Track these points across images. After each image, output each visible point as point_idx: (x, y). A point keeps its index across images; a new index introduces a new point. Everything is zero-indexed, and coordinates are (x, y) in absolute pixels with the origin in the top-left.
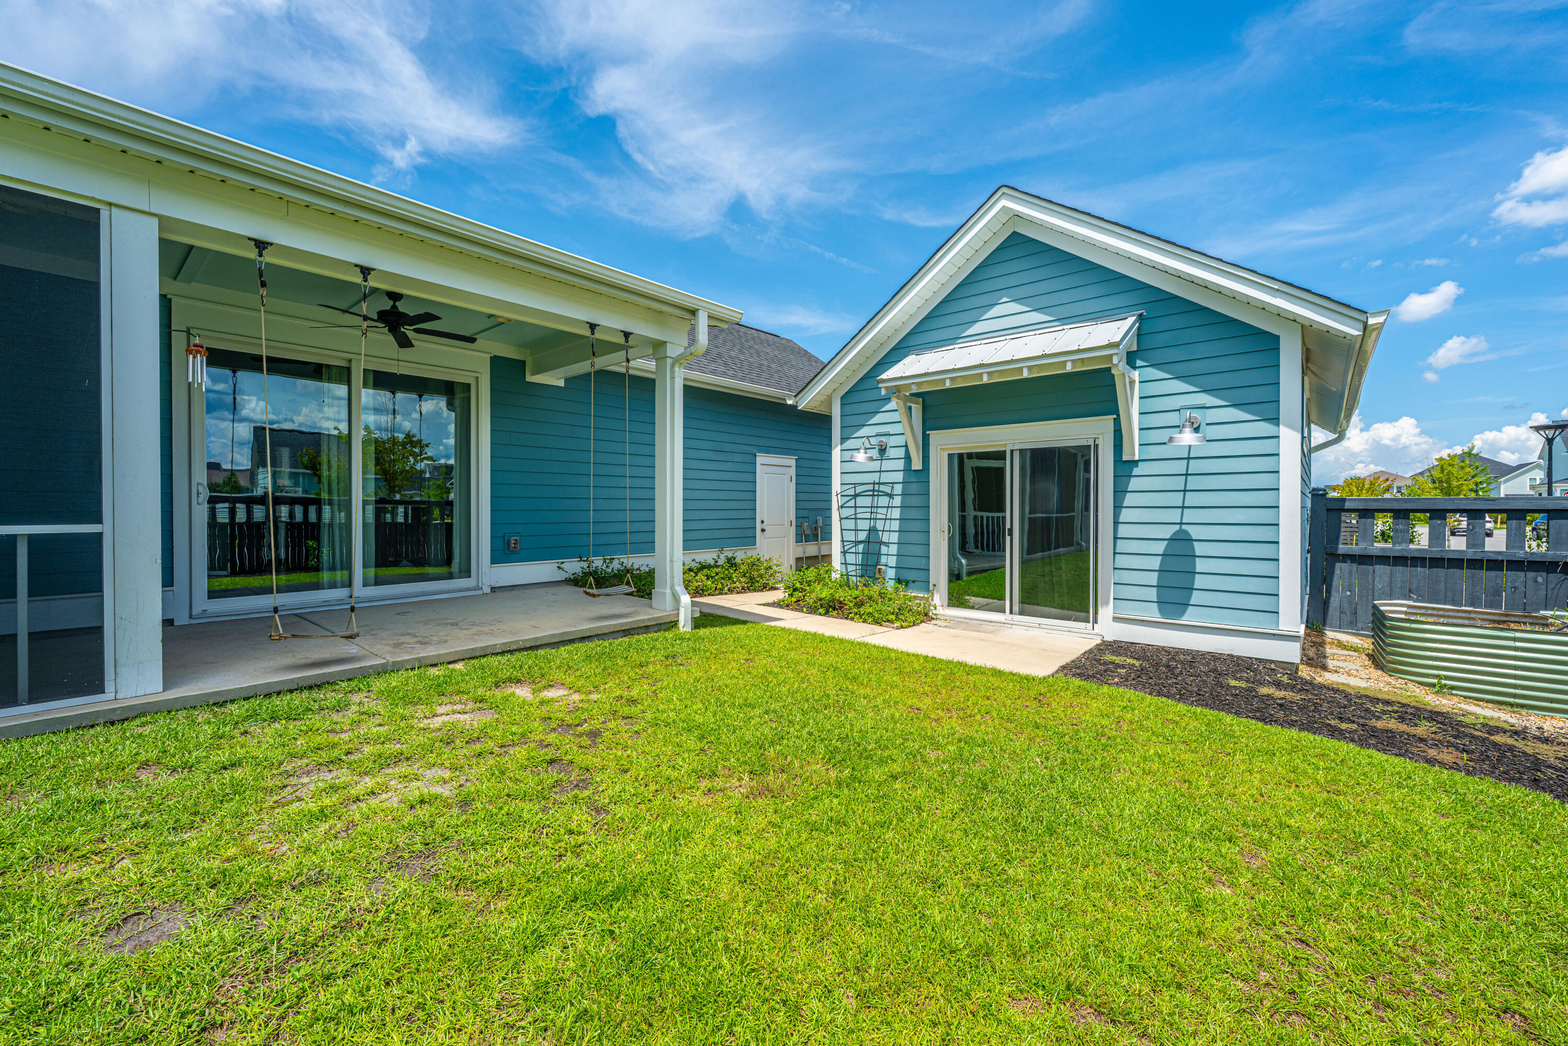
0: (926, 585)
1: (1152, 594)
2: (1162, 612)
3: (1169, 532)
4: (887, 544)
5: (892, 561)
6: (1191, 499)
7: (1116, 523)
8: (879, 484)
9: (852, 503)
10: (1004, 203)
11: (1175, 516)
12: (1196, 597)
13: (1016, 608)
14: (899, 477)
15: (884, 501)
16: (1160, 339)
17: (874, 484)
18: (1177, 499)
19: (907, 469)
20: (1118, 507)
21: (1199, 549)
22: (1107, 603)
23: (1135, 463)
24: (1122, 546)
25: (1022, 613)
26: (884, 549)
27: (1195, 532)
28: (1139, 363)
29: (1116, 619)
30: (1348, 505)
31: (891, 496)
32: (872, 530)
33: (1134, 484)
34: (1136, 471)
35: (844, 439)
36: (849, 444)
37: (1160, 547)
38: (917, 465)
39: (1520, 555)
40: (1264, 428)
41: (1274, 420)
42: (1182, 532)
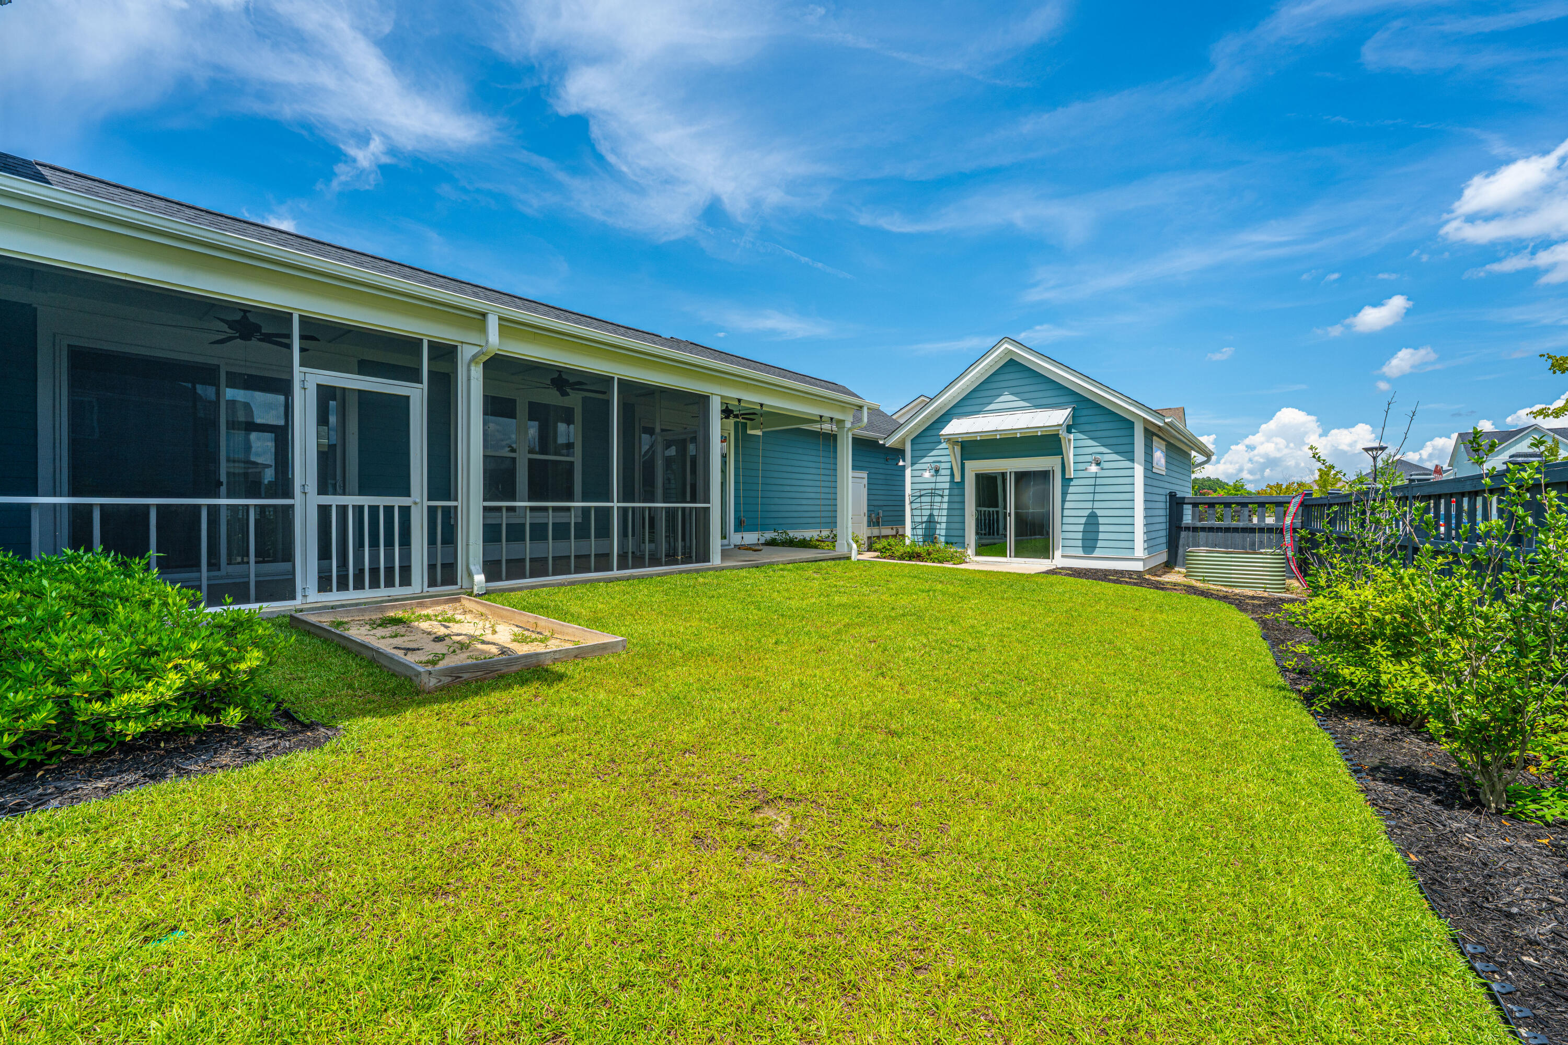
0: (963, 545)
1: (1080, 543)
2: (1084, 552)
3: (1087, 513)
4: (940, 523)
5: (943, 532)
6: (1098, 497)
7: (1063, 509)
8: (935, 489)
9: (918, 500)
10: (1006, 345)
11: (1089, 505)
12: (1100, 544)
13: (1013, 554)
14: (947, 485)
15: (938, 499)
16: (1083, 420)
17: (932, 489)
18: (1090, 497)
19: (952, 481)
20: (1064, 501)
21: (1101, 520)
22: (1058, 549)
23: (1071, 479)
24: (1066, 520)
25: (1016, 556)
26: (938, 526)
27: (1099, 513)
28: (1073, 430)
29: (1063, 556)
30: (1186, 501)
31: (942, 496)
32: (931, 515)
33: (1071, 490)
34: (1072, 483)
35: (913, 464)
36: (916, 467)
37: (1083, 520)
38: (958, 479)
40: (1128, 464)
41: (1132, 460)
42: (1093, 512)
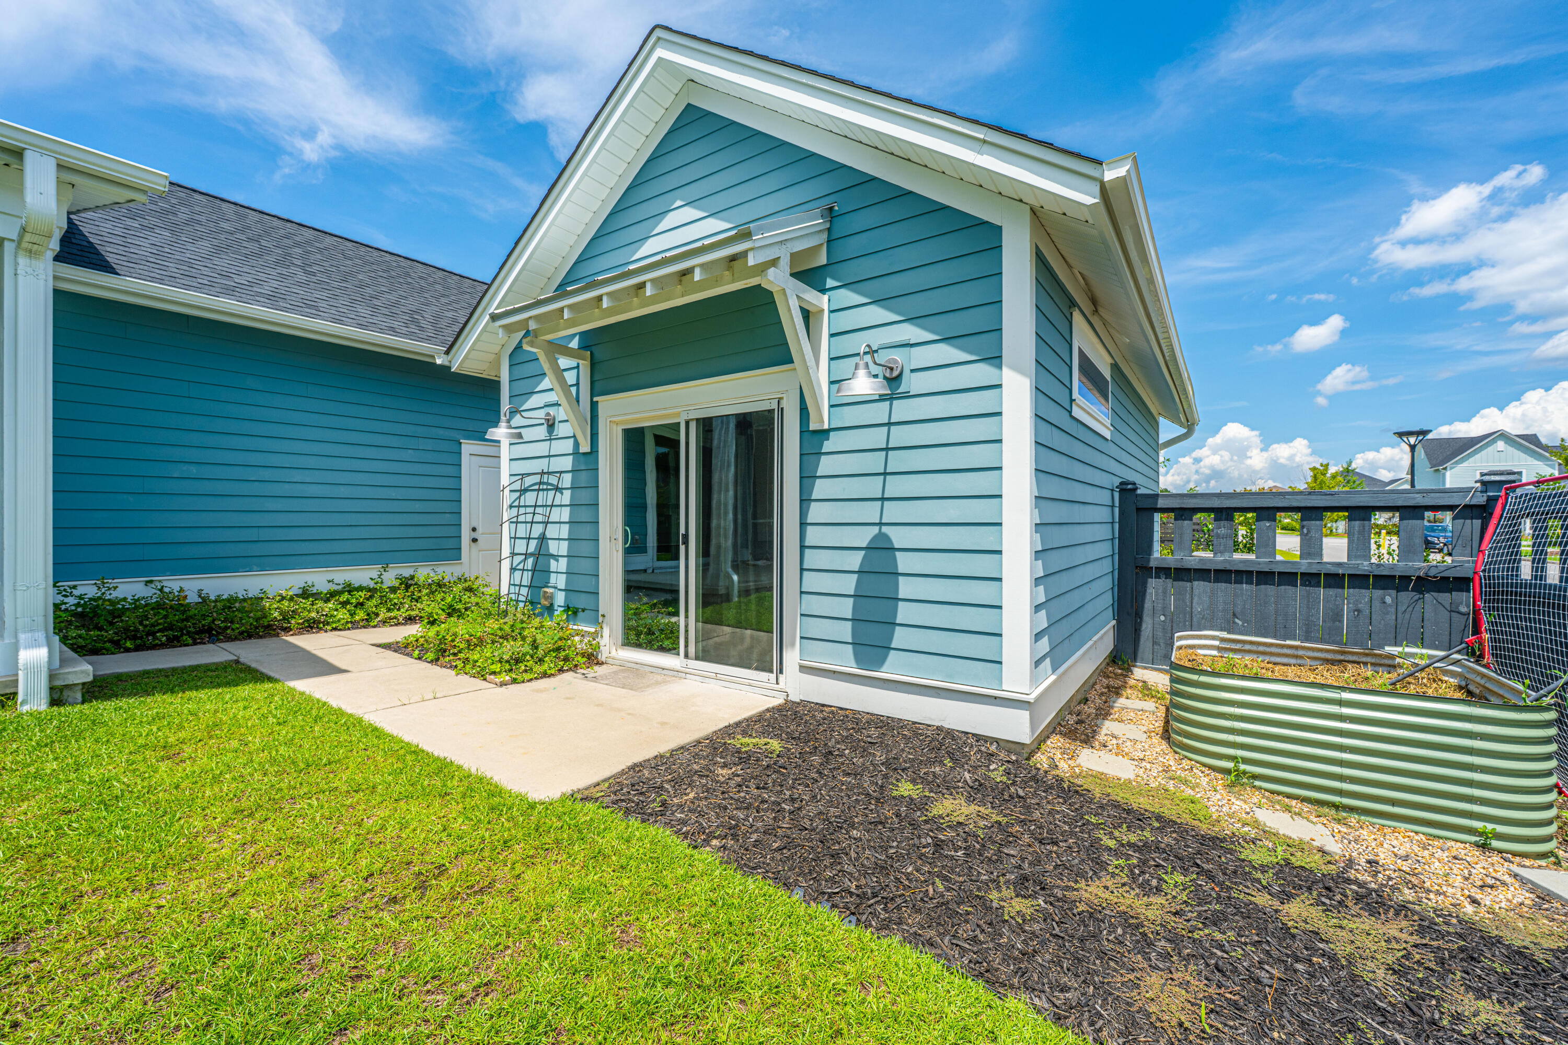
0: (596, 618)
1: (845, 631)
2: (860, 660)
3: (864, 537)
4: (556, 557)
5: (562, 582)
6: (896, 486)
7: (803, 525)
8: (549, 473)
9: (521, 501)
10: (661, 53)
11: (871, 512)
12: (899, 637)
13: (692, 650)
14: (568, 463)
15: (554, 497)
16: (854, 246)
17: (543, 473)
18: (875, 486)
19: (576, 453)
20: (805, 501)
21: (904, 562)
22: (793, 644)
23: (824, 434)
24: (813, 559)
25: (698, 655)
26: (553, 565)
27: (898, 537)
28: (830, 283)
29: (803, 669)
31: (560, 490)
32: (543, 538)
33: (826, 465)
34: (827, 446)
35: (514, 412)
36: (517, 420)
37: (855, 561)
38: (585, 448)
39: (1364, 567)
40: (982, 373)
41: (995, 359)
42: (881, 536)
